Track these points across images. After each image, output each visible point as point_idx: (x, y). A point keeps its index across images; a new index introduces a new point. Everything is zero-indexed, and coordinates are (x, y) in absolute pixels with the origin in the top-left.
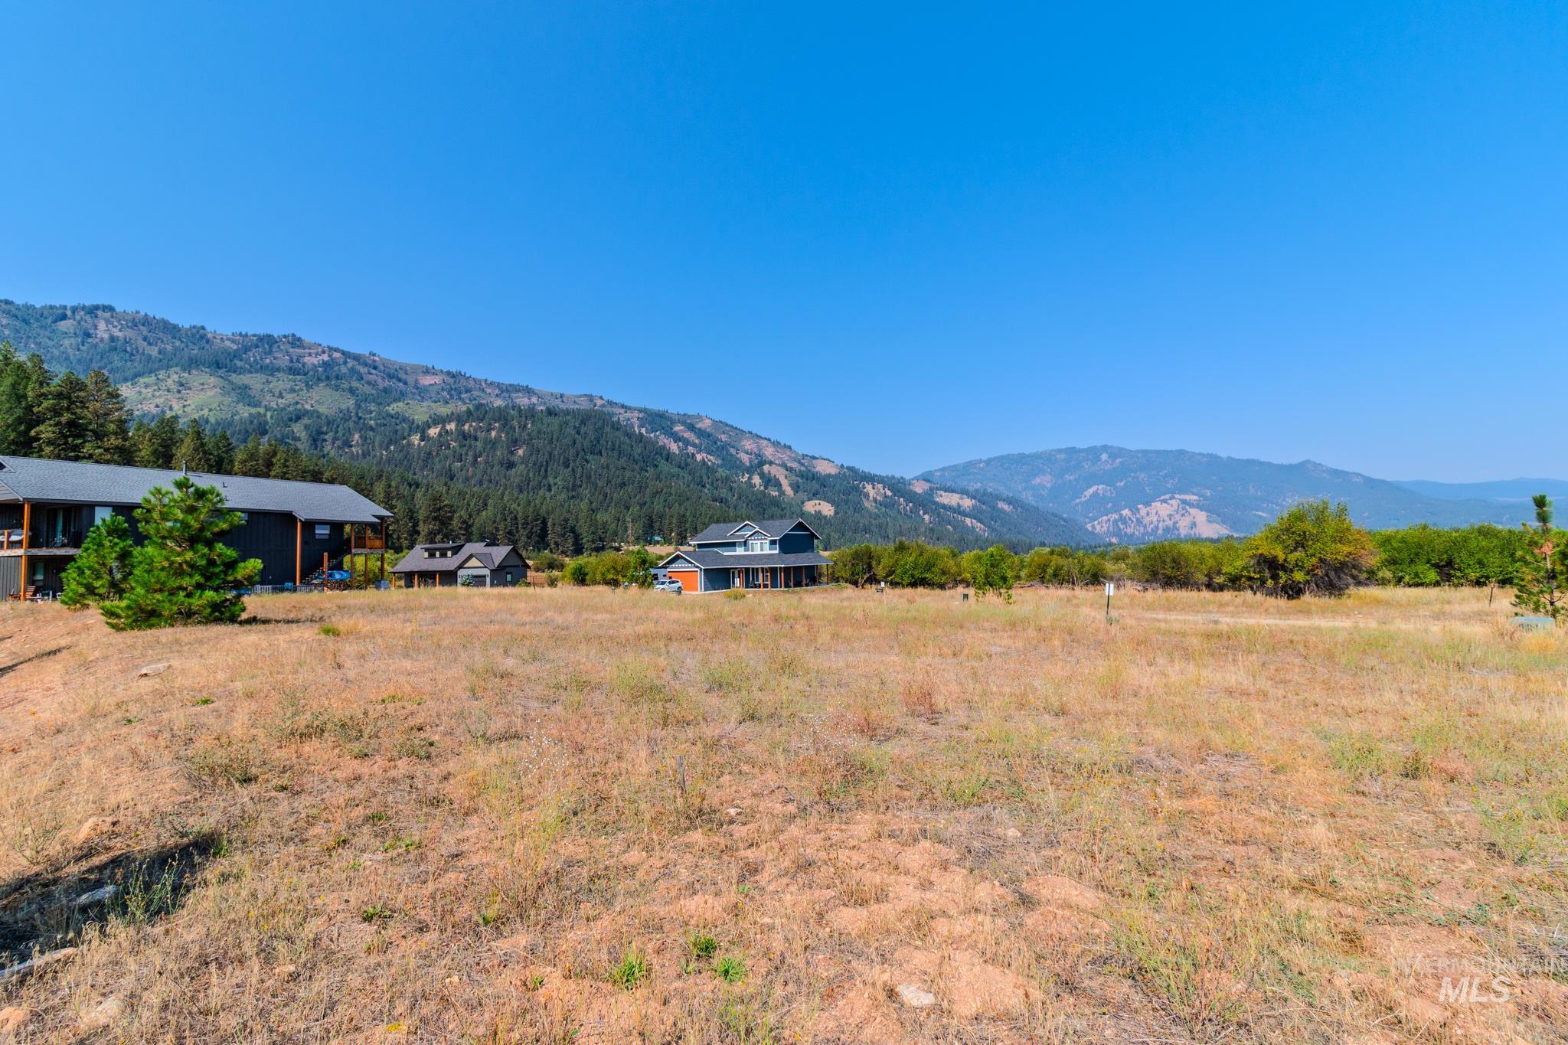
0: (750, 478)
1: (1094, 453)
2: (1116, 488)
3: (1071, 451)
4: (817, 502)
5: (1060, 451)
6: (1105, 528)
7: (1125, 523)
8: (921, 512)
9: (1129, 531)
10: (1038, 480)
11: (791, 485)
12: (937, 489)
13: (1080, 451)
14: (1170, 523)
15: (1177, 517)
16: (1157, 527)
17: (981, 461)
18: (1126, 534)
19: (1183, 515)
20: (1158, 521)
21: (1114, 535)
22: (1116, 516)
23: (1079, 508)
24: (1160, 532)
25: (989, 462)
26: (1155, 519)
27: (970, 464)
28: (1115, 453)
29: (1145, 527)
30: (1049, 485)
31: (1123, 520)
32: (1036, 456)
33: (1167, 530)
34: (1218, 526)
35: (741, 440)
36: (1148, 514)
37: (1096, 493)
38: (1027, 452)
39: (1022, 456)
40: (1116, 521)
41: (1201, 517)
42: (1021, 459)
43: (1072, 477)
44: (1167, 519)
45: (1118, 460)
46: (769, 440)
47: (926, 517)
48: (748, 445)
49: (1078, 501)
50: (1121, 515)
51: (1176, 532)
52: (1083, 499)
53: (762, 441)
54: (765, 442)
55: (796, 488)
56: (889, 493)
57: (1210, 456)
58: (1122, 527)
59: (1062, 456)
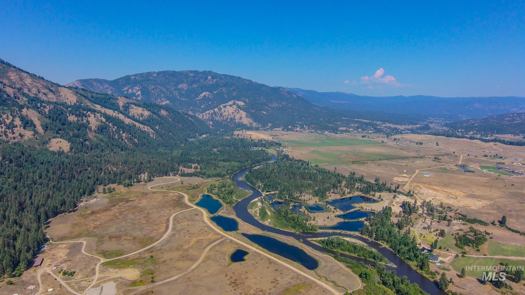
0: (13, 121)
1: (206, 74)
2: (213, 94)
3: (196, 72)
4: (59, 140)
5: (191, 72)
6: (208, 117)
7: (216, 115)
8: (121, 132)
9: (217, 119)
10: (180, 86)
11: (42, 126)
12: (131, 103)
13: (200, 73)
14: (232, 116)
15: (235, 113)
16: (228, 118)
17: (154, 73)
18: (216, 120)
19: (237, 113)
20: (228, 115)
21: (211, 120)
22: (212, 111)
23: (198, 102)
24: (229, 120)
25: (158, 73)
26: (227, 114)
27: (149, 74)
28: (215, 76)
29: (223, 117)
30: (186, 89)
31: (215, 113)
32: (180, 73)
33: (231, 119)
34: (249, 119)
35: (7, 72)
36: (225, 111)
37: (205, 95)
38: (176, 71)
39: (174, 72)
40: (212, 114)
41: (243, 114)
42: (173, 74)
43: (196, 86)
44: (231, 114)
45: (215, 80)
46: (28, 73)
47: (124, 135)
48: (13, 76)
49: (197, 99)
50: (214, 111)
51: (234, 121)
52: (200, 98)
53: (23, 74)
54: (25, 75)
55: (46, 128)
56: (104, 120)
57: (249, 81)
58: (214, 117)
59: (192, 75)
